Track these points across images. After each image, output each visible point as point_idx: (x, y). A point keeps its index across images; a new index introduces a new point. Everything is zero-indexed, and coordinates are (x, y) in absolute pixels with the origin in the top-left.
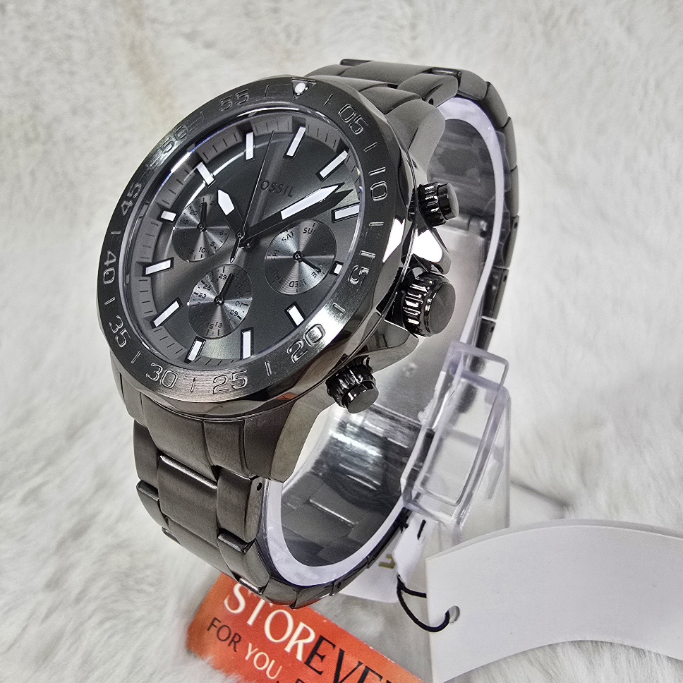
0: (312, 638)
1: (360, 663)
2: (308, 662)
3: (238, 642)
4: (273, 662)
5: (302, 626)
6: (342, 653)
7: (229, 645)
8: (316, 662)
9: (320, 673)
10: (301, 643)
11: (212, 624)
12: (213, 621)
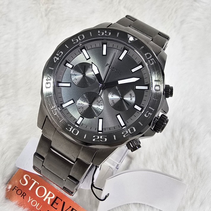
0: (54, 197)
1: (70, 207)
2: (52, 205)
3: (25, 196)
4: (39, 204)
5: (50, 192)
6: (64, 203)
7: (21, 196)
8: (55, 205)
9: (56, 209)
10: (49, 198)
11: (14, 188)
12: (15, 187)
